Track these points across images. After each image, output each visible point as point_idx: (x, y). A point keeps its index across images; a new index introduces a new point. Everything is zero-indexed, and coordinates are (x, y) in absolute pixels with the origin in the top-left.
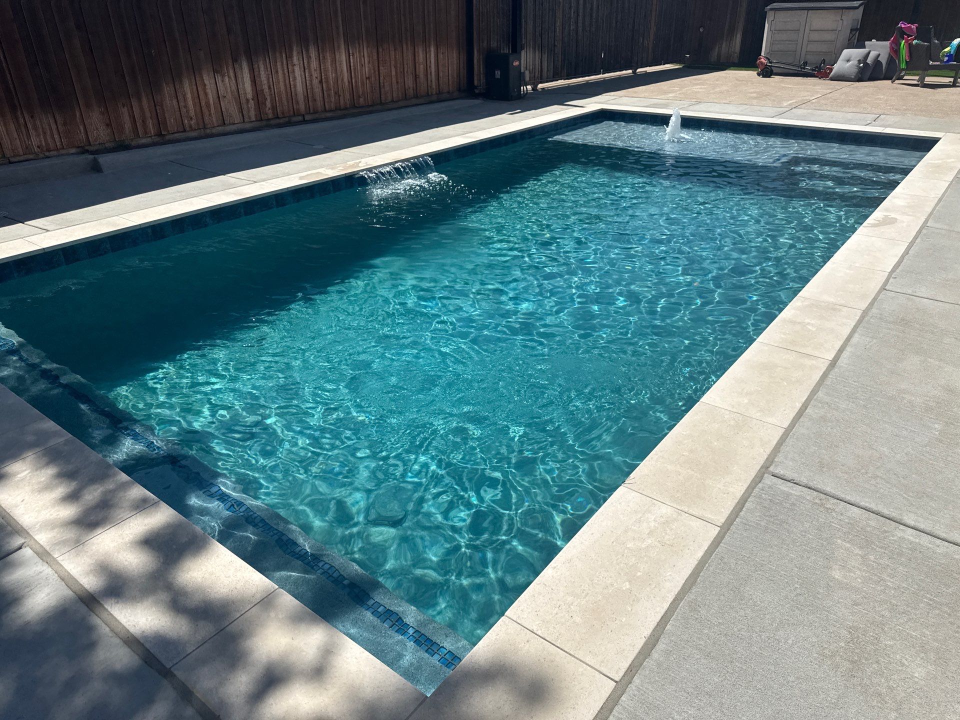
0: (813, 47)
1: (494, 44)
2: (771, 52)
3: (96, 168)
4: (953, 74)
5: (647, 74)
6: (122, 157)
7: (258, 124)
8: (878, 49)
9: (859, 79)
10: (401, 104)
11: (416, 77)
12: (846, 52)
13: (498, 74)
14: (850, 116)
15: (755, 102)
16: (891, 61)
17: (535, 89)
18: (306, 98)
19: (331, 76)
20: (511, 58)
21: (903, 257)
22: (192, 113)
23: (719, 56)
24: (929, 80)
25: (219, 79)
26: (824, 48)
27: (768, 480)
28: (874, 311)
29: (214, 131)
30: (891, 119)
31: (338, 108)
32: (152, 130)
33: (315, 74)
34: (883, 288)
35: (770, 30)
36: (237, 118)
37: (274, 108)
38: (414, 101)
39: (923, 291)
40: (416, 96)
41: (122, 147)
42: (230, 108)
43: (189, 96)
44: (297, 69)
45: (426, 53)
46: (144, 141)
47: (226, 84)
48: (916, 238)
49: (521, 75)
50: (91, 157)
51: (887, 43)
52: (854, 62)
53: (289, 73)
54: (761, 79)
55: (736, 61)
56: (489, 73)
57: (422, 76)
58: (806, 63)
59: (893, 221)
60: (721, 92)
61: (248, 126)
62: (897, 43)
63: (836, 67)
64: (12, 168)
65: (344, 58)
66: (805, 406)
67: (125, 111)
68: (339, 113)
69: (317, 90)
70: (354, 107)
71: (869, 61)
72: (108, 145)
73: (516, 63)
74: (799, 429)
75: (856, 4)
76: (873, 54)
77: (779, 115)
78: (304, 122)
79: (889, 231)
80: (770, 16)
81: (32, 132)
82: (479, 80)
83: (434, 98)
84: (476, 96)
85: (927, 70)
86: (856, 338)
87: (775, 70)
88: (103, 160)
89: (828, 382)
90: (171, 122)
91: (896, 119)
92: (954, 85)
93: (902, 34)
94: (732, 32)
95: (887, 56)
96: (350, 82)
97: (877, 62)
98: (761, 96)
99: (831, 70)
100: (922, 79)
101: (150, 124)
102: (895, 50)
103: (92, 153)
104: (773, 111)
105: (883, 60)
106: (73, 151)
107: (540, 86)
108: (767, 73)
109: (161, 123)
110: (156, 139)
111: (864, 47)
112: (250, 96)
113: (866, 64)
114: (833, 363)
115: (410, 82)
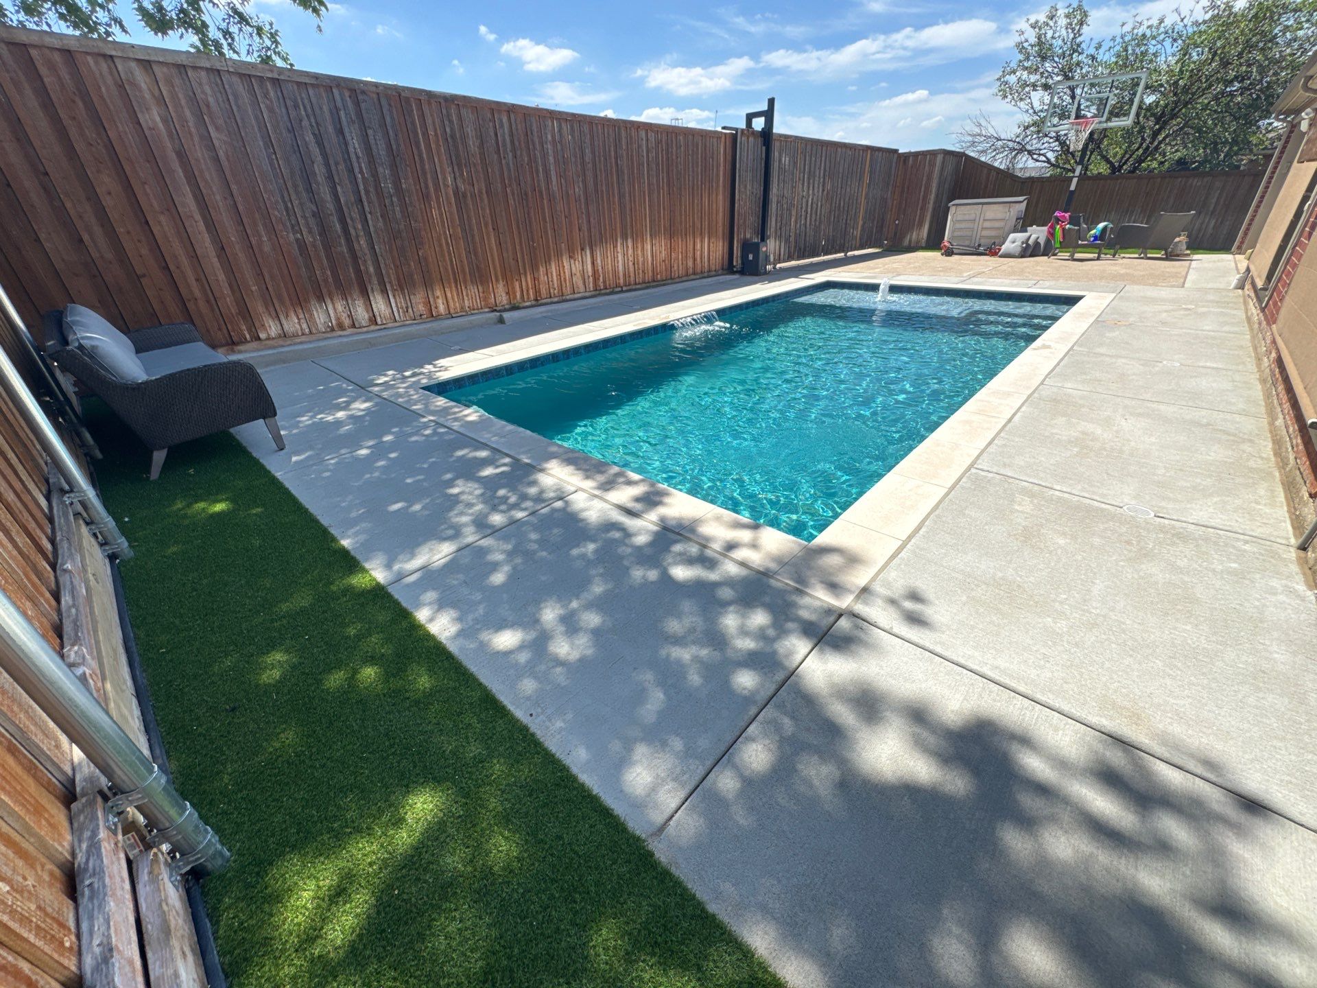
0: (985, 233)
1: (748, 236)
2: (952, 237)
3: (501, 321)
4: (1097, 251)
5: (855, 256)
6: (515, 314)
7: (593, 293)
8: (1038, 233)
9: (1022, 256)
10: (684, 279)
11: (695, 260)
12: (1012, 236)
13: (751, 257)
14: (1015, 282)
15: (942, 274)
16: (1048, 242)
17: (774, 268)
18: (625, 275)
19: (641, 259)
20: (761, 245)
21: (1055, 367)
22: (556, 286)
23: (910, 241)
24: (1077, 256)
25: (572, 261)
26: (993, 233)
27: (973, 471)
28: (1036, 395)
29: (568, 297)
30: (1047, 283)
31: (644, 282)
32: (532, 297)
33: (631, 259)
34: (1042, 383)
35: (952, 220)
36: (582, 289)
37: (604, 282)
38: (693, 277)
39: (1069, 385)
40: (694, 273)
41: (514, 308)
42: (578, 281)
43: (554, 274)
44: (619, 255)
45: (702, 242)
46: (527, 304)
47: (576, 267)
48: (1065, 356)
49: (767, 257)
50: (498, 314)
51: (1045, 228)
52: (1018, 243)
53: (615, 258)
54: (944, 258)
55: (924, 245)
56: (744, 257)
57: (699, 259)
58: (979, 245)
59: (1049, 347)
60: (915, 267)
61: (587, 294)
62: (1053, 227)
63: (1004, 248)
64: (454, 320)
65: (649, 247)
66: (993, 440)
67: (517, 284)
68: (644, 285)
69: (632, 269)
70: (654, 281)
71: (1031, 242)
72: (507, 307)
73: (764, 249)
74: (990, 449)
75: (1021, 199)
76: (1034, 237)
77: (962, 282)
78: (622, 291)
79: (1046, 352)
80: (952, 210)
81: (465, 298)
82: (737, 262)
83: (706, 274)
84: (733, 273)
85: (1077, 247)
86: (1024, 409)
87: (955, 251)
88: (506, 315)
89: (1007, 429)
90: (544, 292)
91: (1052, 283)
92: (1098, 259)
93: (1058, 220)
94: (921, 224)
95: (1044, 238)
96: (652, 264)
97: (1037, 244)
98: (946, 270)
99: (1000, 250)
100: (1072, 255)
101: (531, 292)
102: (1052, 234)
103: (499, 311)
104: (957, 279)
105: (1042, 241)
106: (487, 310)
107: (778, 266)
108: (949, 253)
109: (537, 292)
110: (534, 303)
111: (1026, 231)
112: (590, 274)
113: (1028, 245)
114: (1010, 420)
115: (690, 264)
